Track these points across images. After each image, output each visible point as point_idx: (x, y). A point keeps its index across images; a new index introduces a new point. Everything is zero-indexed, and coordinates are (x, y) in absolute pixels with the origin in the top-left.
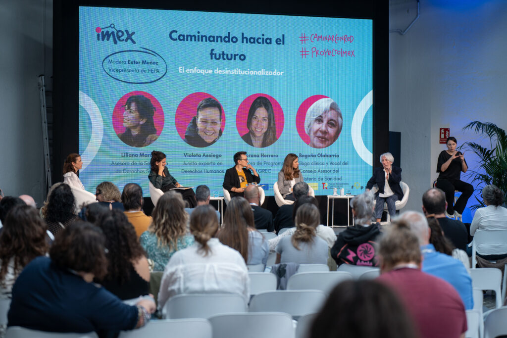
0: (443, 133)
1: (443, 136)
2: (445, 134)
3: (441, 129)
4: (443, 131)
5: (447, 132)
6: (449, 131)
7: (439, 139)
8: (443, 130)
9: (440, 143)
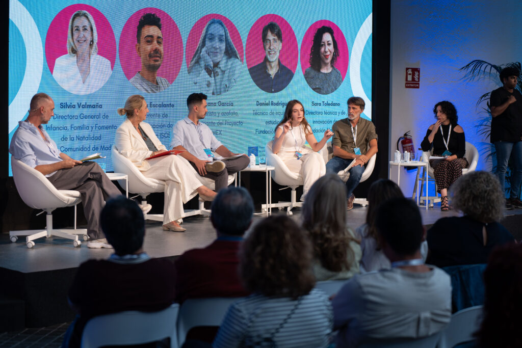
0: (410, 74)
1: (410, 78)
2: (413, 75)
3: (407, 69)
4: (410, 72)
5: (417, 73)
6: (419, 72)
7: (405, 82)
8: (410, 70)
9: (406, 87)
